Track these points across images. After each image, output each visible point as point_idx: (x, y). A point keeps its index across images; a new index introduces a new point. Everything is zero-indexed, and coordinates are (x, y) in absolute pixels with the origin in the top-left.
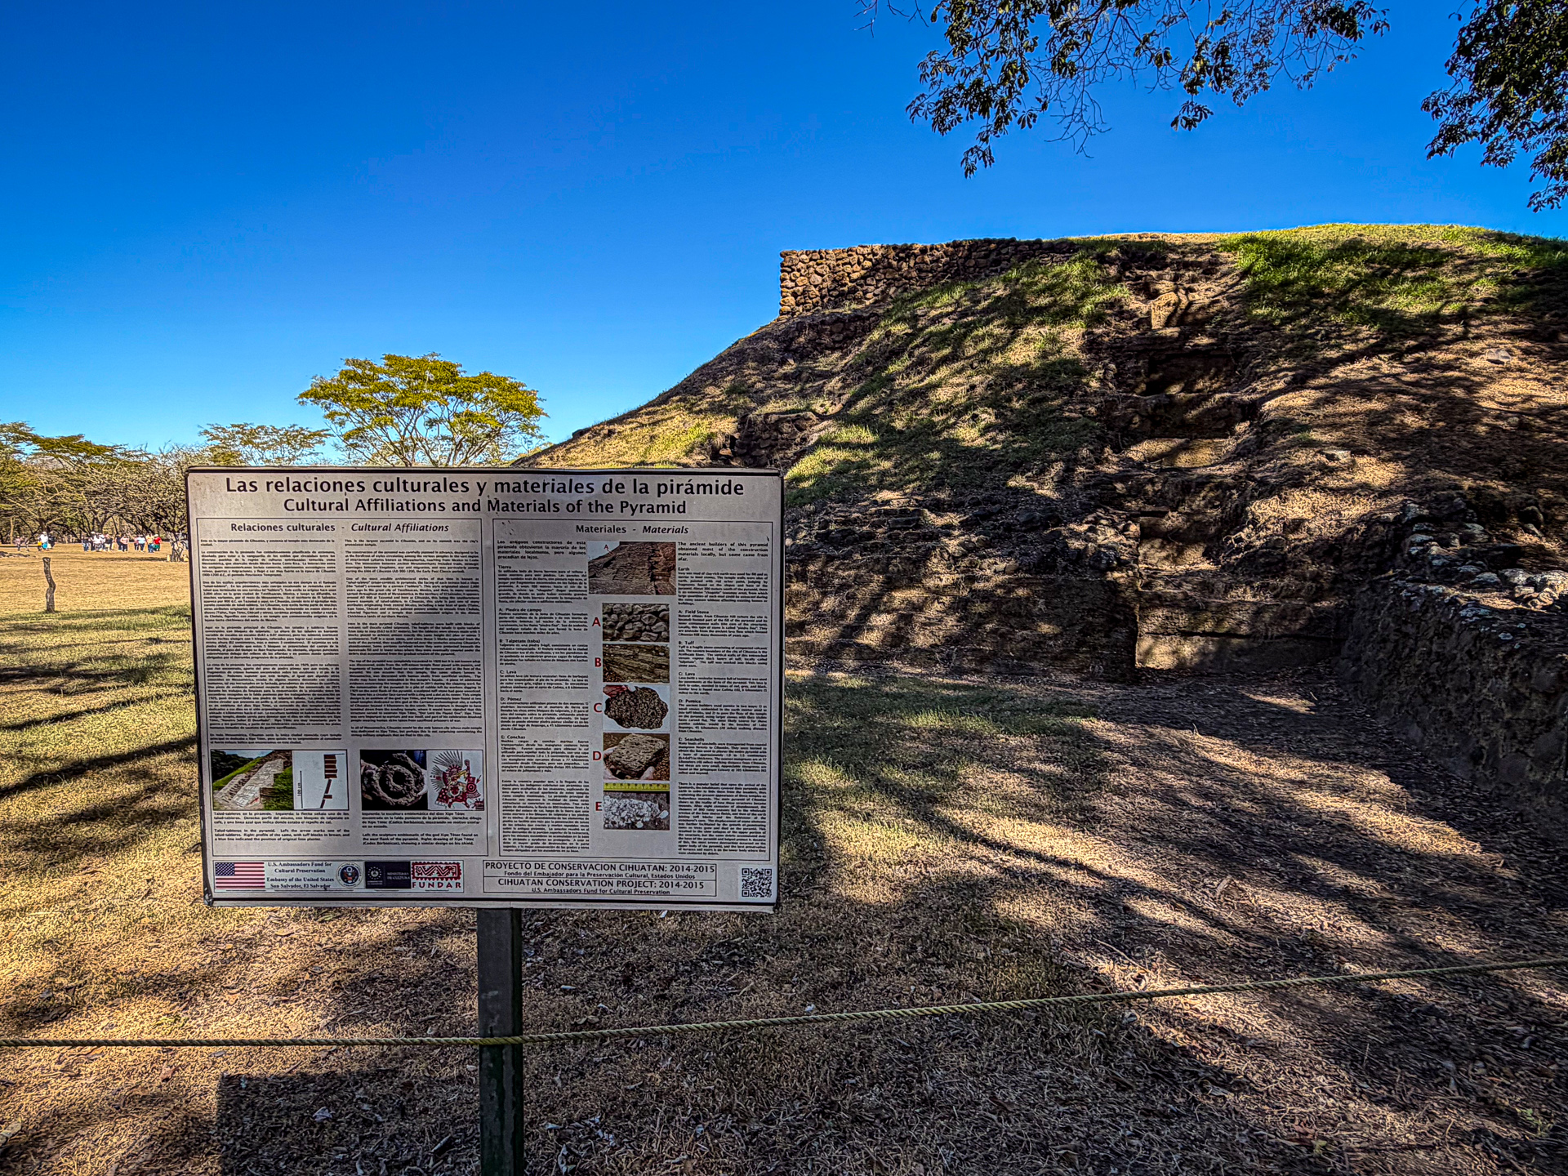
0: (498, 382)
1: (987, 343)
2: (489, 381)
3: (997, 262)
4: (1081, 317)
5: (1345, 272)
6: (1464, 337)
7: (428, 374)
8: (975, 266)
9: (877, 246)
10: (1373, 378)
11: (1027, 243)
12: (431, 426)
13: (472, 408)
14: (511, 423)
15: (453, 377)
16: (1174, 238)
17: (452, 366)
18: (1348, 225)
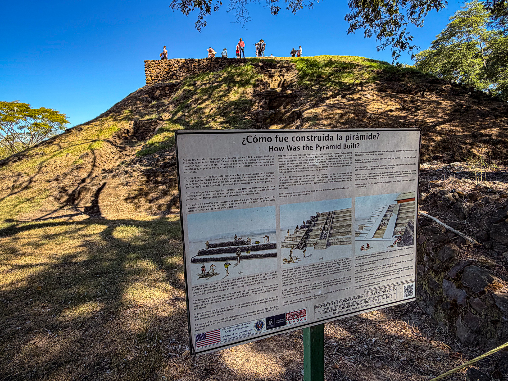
0: (48, 111)
1: (221, 94)
2: (44, 111)
3: (221, 65)
4: (251, 84)
5: (328, 70)
6: (362, 90)
7: (16, 108)
8: (214, 67)
9: (179, 59)
10: (338, 103)
11: (231, 59)
12: (21, 129)
13: (38, 121)
14: (55, 127)
15: (27, 109)
16: (278, 58)
17: (26, 105)
18: (329, 56)
